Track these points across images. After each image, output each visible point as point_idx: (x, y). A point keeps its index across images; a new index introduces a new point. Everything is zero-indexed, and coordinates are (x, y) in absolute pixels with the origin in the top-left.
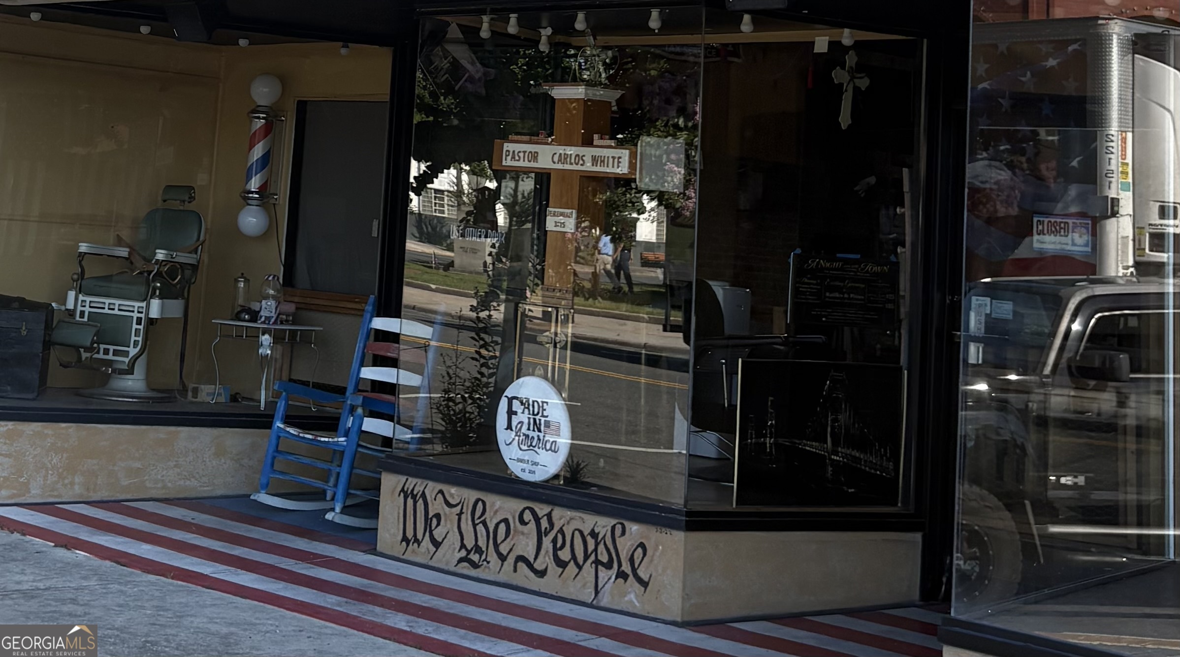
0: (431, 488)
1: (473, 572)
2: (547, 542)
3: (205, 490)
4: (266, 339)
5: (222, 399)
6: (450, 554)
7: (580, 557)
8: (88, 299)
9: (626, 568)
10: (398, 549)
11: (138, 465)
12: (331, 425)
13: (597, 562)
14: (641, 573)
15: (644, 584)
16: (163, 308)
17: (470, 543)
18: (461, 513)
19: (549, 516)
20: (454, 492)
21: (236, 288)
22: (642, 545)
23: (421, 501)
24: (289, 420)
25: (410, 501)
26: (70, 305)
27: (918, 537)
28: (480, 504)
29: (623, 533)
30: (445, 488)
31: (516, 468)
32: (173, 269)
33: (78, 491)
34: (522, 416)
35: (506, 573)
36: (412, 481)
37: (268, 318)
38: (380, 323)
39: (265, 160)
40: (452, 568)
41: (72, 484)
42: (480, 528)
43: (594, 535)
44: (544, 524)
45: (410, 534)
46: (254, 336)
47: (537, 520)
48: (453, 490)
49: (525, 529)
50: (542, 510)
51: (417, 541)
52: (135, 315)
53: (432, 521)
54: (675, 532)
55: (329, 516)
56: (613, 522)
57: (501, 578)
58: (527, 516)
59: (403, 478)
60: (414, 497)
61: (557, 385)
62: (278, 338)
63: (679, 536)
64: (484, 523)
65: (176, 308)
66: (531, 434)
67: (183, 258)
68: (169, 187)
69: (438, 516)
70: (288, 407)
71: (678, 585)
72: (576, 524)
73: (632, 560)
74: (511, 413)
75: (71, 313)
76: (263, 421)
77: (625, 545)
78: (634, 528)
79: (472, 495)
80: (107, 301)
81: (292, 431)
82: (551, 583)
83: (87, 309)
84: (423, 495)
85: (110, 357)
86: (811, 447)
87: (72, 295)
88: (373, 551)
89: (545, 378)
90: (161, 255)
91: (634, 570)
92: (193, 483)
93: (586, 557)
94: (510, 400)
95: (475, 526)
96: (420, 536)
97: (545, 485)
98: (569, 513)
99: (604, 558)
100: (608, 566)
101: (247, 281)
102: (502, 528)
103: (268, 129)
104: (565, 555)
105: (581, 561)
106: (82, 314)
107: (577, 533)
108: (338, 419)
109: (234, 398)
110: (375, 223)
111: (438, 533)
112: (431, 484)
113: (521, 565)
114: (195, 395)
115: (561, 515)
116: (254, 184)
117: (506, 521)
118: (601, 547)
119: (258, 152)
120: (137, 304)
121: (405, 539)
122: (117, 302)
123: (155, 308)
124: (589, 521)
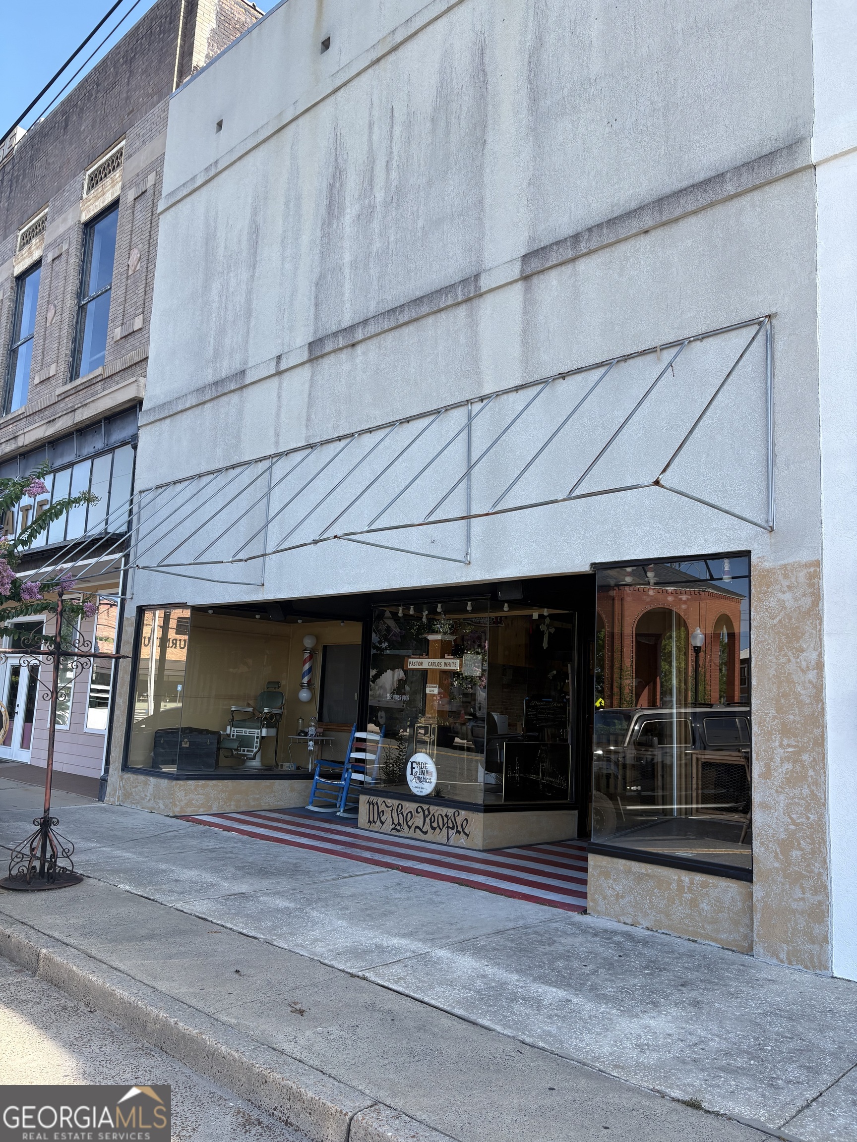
0: (380, 800)
1: (398, 834)
2: (428, 820)
3: (287, 806)
4: (311, 743)
5: (293, 769)
6: (388, 827)
7: (441, 826)
8: (236, 729)
9: (460, 829)
10: (367, 826)
11: (258, 796)
12: (338, 777)
13: (448, 827)
14: (466, 831)
15: (467, 835)
16: (267, 732)
17: (396, 822)
18: (392, 811)
19: (428, 809)
20: (389, 802)
21: (298, 722)
22: (466, 819)
23: (376, 806)
24: (321, 776)
25: (371, 806)
26: (228, 732)
27: (576, 812)
28: (400, 806)
29: (459, 815)
30: (386, 800)
31: (415, 791)
32: (272, 716)
33: (233, 808)
34: (417, 770)
35: (411, 834)
36: (372, 798)
37: (312, 735)
38: (359, 735)
39: (310, 670)
40: (389, 833)
41: (230, 805)
42: (400, 816)
43: (446, 816)
44: (426, 812)
45: (371, 819)
46: (306, 742)
47: (424, 811)
48: (389, 801)
49: (419, 815)
50: (425, 807)
51: (374, 822)
52: (256, 735)
53: (380, 813)
54: (480, 814)
55: (338, 814)
56: (454, 810)
57: (409, 835)
58: (420, 810)
59: (368, 797)
60: (373, 804)
61: (431, 756)
62: (316, 743)
63: (481, 815)
64: (402, 813)
65: (273, 732)
66: (421, 776)
67: (276, 711)
68: (269, 683)
69: (383, 812)
70: (320, 770)
71: (481, 835)
72: (439, 812)
73: (462, 825)
74: (412, 768)
75: (229, 735)
76: (310, 776)
77: (459, 820)
78: (463, 812)
79: (397, 802)
80: (244, 730)
81: (322, 780)
82: (429, 837)
83: (235, 734)
84: (377, 803)
85: (246, 753)
86: (534, 777)
87: (229, 728)
88: (357, 827)
89: (426, 753)
90: (266, 710)
91: (463, 830)
92: (282, 803)
93: (444, 825)
94: (412, 763)
95: (398, 815)
96: (375, 820)
97: (428, 796)
98: (436, 808)
99: (451, 825)
100: (453, 828)
101: (303, 720)
102: (409, 815)
103: (311, 657)
104: (435, 825)
105: (441, 827)
106: (233, 735)
107: (440, 816)
108: (341, 775)
109: (298, 768)
110: (356, 694)
111: (383, 819)
112: (380, 799)
113: (417, 830)
114: (282, 767)
115: (433, 809)
116: (305, 680)
117: (411, 812)
118: (450, 821)
119: (307, 667)
120: (256, 731)
121: (369, 821)
122: (248, 730)
123: (264, 732)
124: (445, 811)
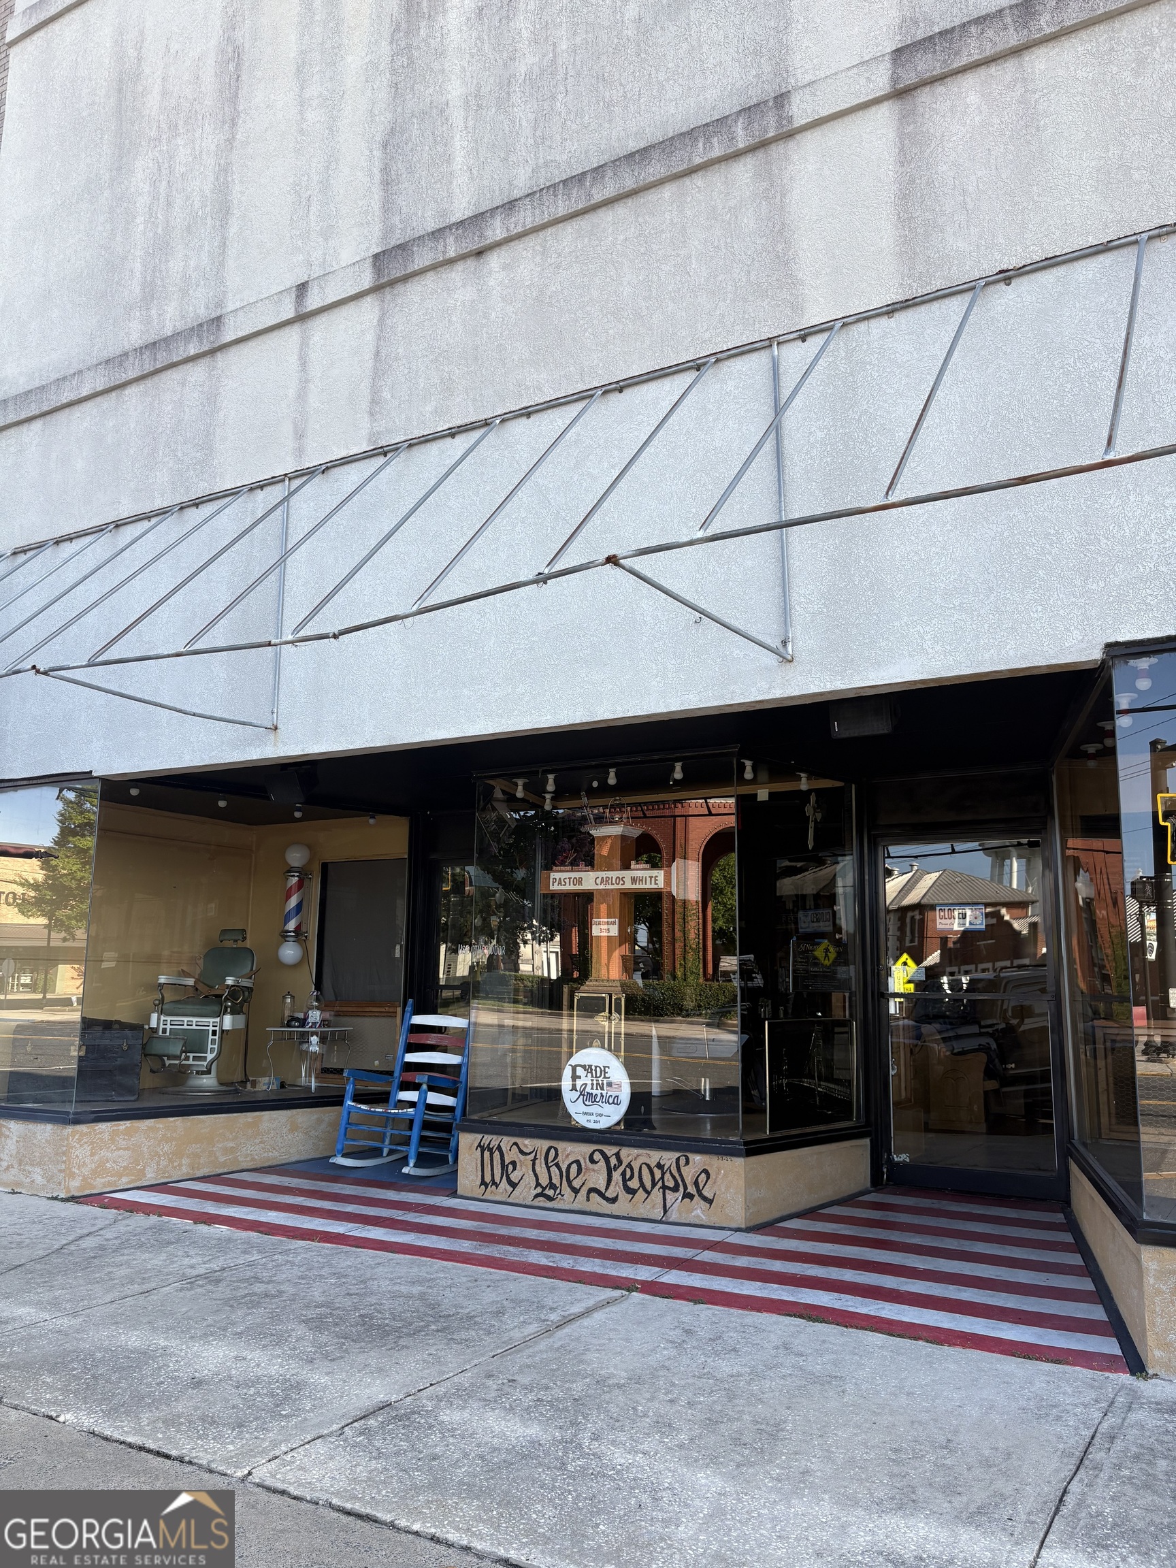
0: (506, 1142)
1: (549, 1204)
2: (617, 1176)
4: (314, 1039)
5: (275, 1087)
6: (526, 1191)
7: (648, 1185)
8: (169, 1019)
9: (691, 1189)
10: (479, 1192)
13: (664, 1188)
14: (705, 1193)
15: (710, 1201)
16: (233, 1022)
17: (544, 1181)
18: (534, 1161)
19: (617, 1155)
20: (528, 1143)
21: (284, 1002)
22: (706, 1172)
23: (497, 1155)
25: (487, 1154)
26: (154, 1024)
27: (867, 1141)
28: (552, 1152)
29: (687, 1162)
30: (519, 1141)
31: (582, 1121)
32: (235, 991)
34: (585, 1080)
35: (580, 1202)
36: (487, 1138)
37: (314, 1024)
38: (419, 1020)
39: (299, 907)
40: (529, 1202)
42: (554, 1170)
43: (659, 1166)
44: (613, 1161)
45: (488, 1179)
46: (304, 1037)
47: (607, 1159)
49: (595, 1167)
50: (610, 1151)
51: (494, 1183)
52: (211, 1028)
53: (507, 1168)
54: (734, 1159)
55: (405, 1170)
56: (677, 1155)
57: (576, 1206)
58: (597, 1156)
59: (480, 1136)
60: (491, 1150)
62: (323, 1040)
63: (739, 1162)
64: (557, 1165)
65: (241, 1019)
66: (594, 1092)
67: (246, 983)
68: (224, 931)
69: (514, 1163)
71: (741, 1199)
72: (641, 1160)
73: (696, 1183)
74: (575, 1077)
75: (155, 1030)
78: (696, 1159)
79: (544, 1144)
80: (186, 1019)
83: (168, 1027)
84: (499, 1148)
85: (191, 1062)
86: (806, 1083)
87: (154, 1017)
88: (454, 1194)
90: (230, 981)
91: (699, 1192)
93: (654, 1184)
94: (574, 1068)
95: (548, 1168)
96: (497, 1179)
98: (636, 1151)
99: (671, 1184)
101: (293, 997)
102: (574, 1168)
103: (300, 885)
104: (634, 1184)
105: (649, 1188)
106: (164, 1031)
107: (644, 1167)
109: (282, 1085)
110: (398, 947)
111: (514, 1177)
112: (505, 1139)
113: (594, 1196)
114: (254, 1085)
115: (628, 1154)
116: (291, 925)
117: (577, 1162)
118: (667, 1176)
119: (293, 902)
120: (212, 1020)
121: (483, 1183)
122: (194, 1019)
123: (228, 1022)
124: (654, 1156)
